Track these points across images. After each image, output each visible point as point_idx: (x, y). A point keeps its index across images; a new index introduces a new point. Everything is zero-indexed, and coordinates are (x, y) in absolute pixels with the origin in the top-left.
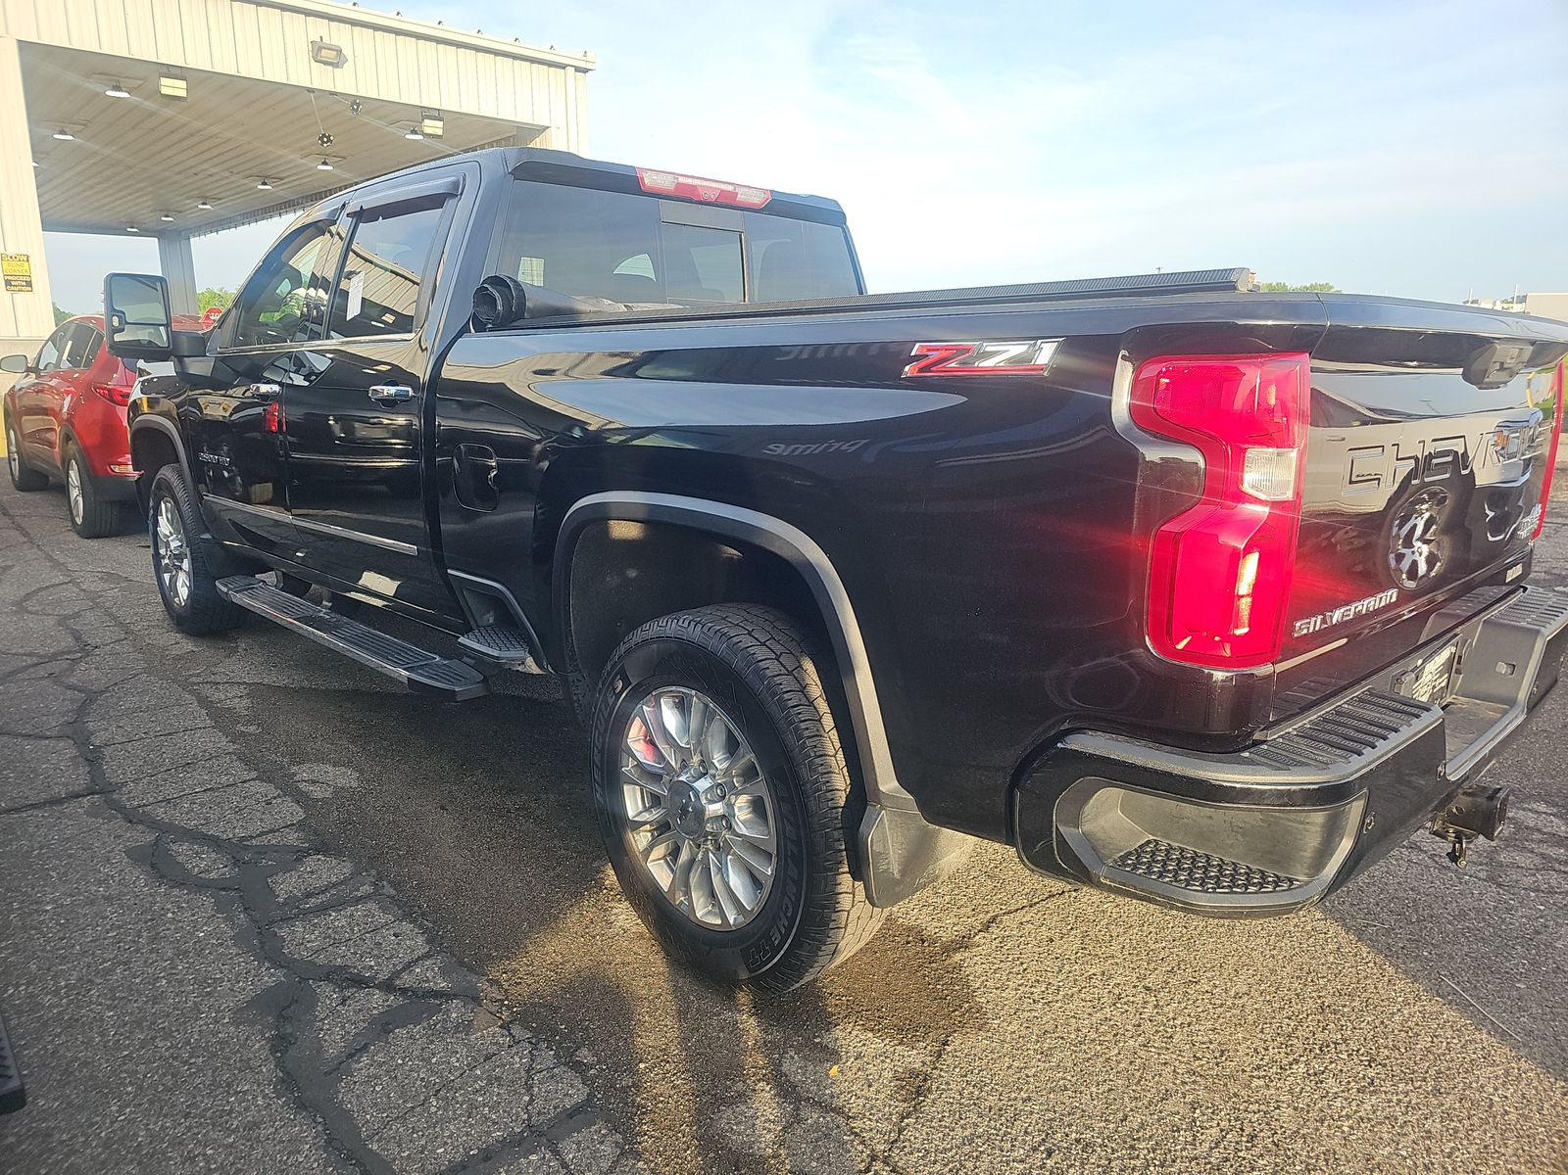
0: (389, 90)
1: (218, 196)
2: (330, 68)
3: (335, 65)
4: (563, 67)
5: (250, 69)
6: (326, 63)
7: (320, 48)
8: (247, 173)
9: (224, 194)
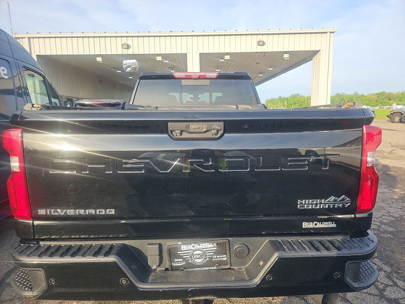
0: (276, 49)
1: (255, 78)
2: (261, 46)
3: (263, 45)
4: (326, 33)
5: (243, 51)
6: (260, 45)
7: (259, 42)
8: (257, 72)
9: (255, 77)
